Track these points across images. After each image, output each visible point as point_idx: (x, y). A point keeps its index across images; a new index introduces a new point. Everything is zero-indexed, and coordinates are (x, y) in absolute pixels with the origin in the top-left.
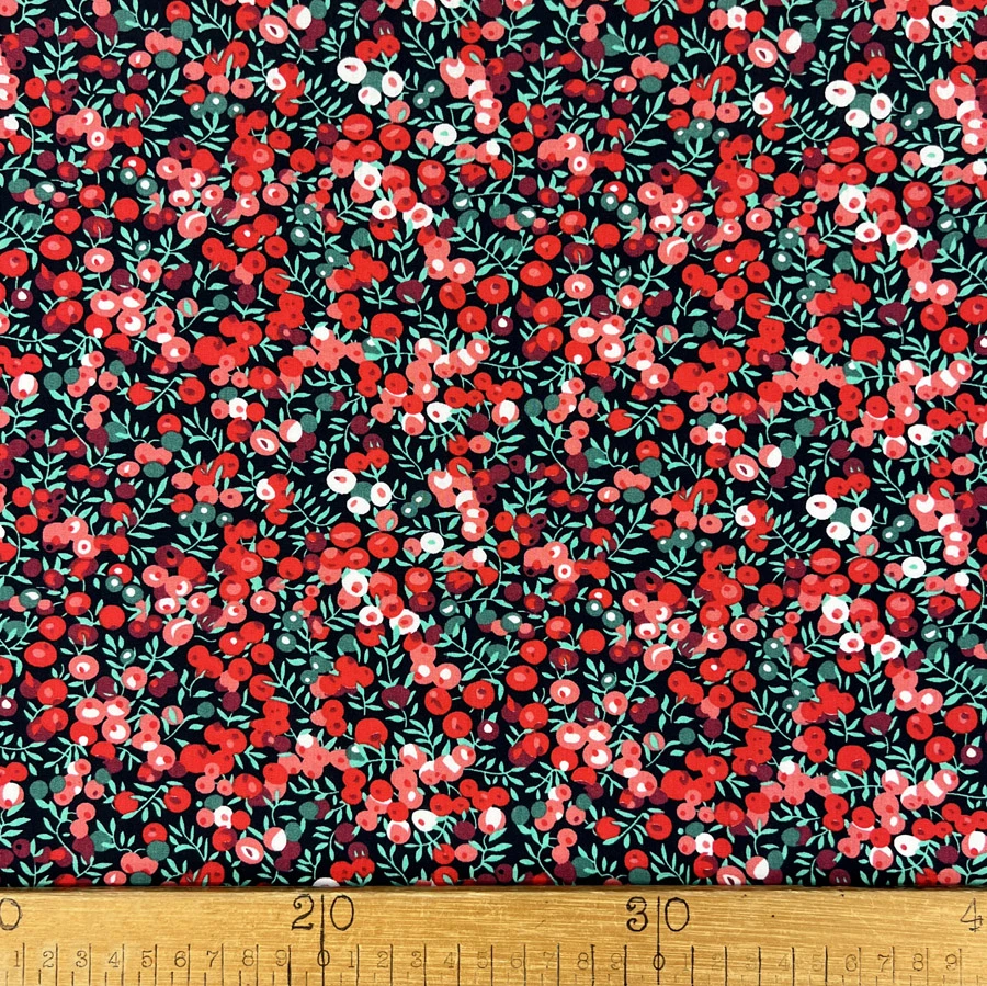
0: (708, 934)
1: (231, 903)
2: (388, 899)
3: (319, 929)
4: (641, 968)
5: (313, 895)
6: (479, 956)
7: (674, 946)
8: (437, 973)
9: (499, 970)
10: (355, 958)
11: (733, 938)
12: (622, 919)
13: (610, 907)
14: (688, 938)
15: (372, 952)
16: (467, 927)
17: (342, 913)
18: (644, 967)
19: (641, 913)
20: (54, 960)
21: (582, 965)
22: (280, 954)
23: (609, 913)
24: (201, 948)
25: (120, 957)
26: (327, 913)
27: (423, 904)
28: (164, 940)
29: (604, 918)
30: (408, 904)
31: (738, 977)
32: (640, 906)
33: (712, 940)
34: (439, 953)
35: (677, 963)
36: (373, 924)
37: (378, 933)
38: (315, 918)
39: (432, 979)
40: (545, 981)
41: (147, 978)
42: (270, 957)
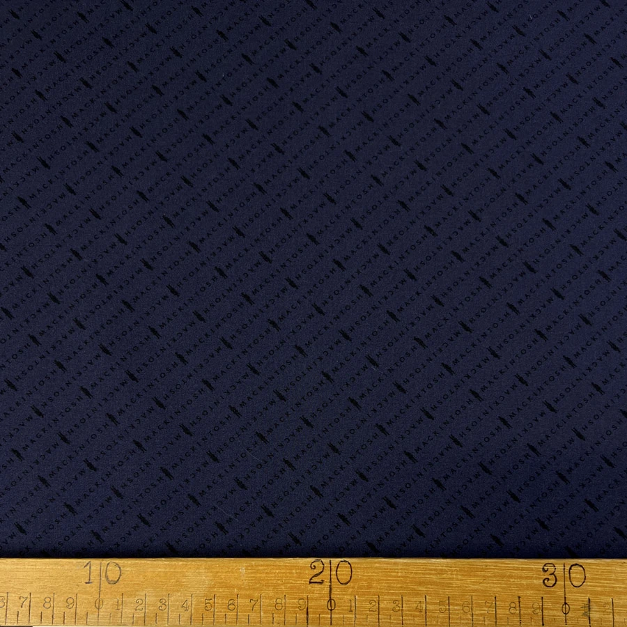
1: (267, 565)
5: (324, 560)
7: (577, 598)
9: (454, 614)
11: (618, 593)
12: (539, 578)
13: (531, 570)
14: (586, 592)
15: (365, 601)
16: (432, 583)
18: (555, 613)
19: (553, 574)
20: (143, 605)
25: (189, 602)
27: (400, 567)
29: (526, 578)
31: (622, 620)
32: (551, 569)
33: (602, 593)
36: (365, 581)
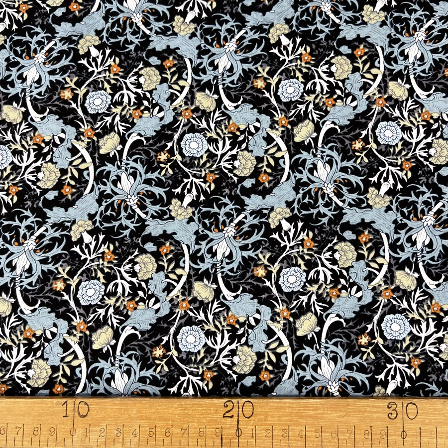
0: (427, 421)
2: (271, 402)
3: (237, 418)
4: (395, 438)
6: (316, 431)
8: (295, 440)
10: (254, 432)
21: (366, 436)
23: (379, 410)
30: (280, 405)
34: (296, 430)
35: (413, 436)
37: (266, 420)
39: (293, 443)
40: (348, 444)
41: (152, 442)
42: (212, 431)
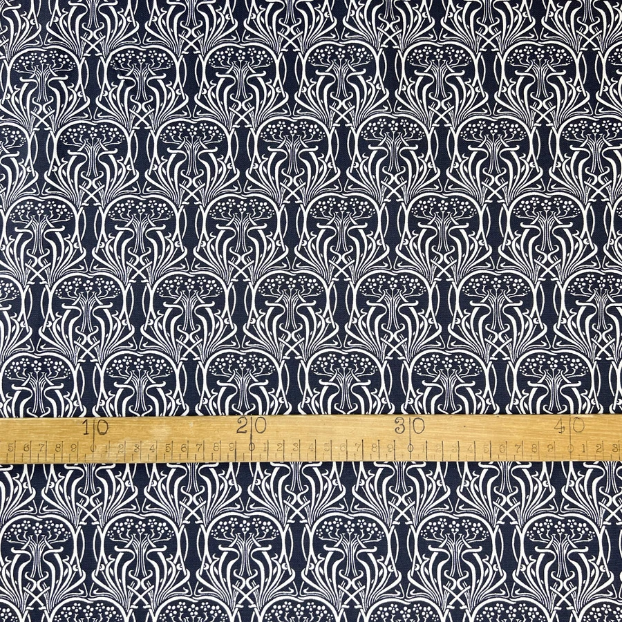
17: (260, 425)
22: (232, 445)
24: (193, 442)
26: (253, 425)
28: (175, 439)
38: (248, 428)
